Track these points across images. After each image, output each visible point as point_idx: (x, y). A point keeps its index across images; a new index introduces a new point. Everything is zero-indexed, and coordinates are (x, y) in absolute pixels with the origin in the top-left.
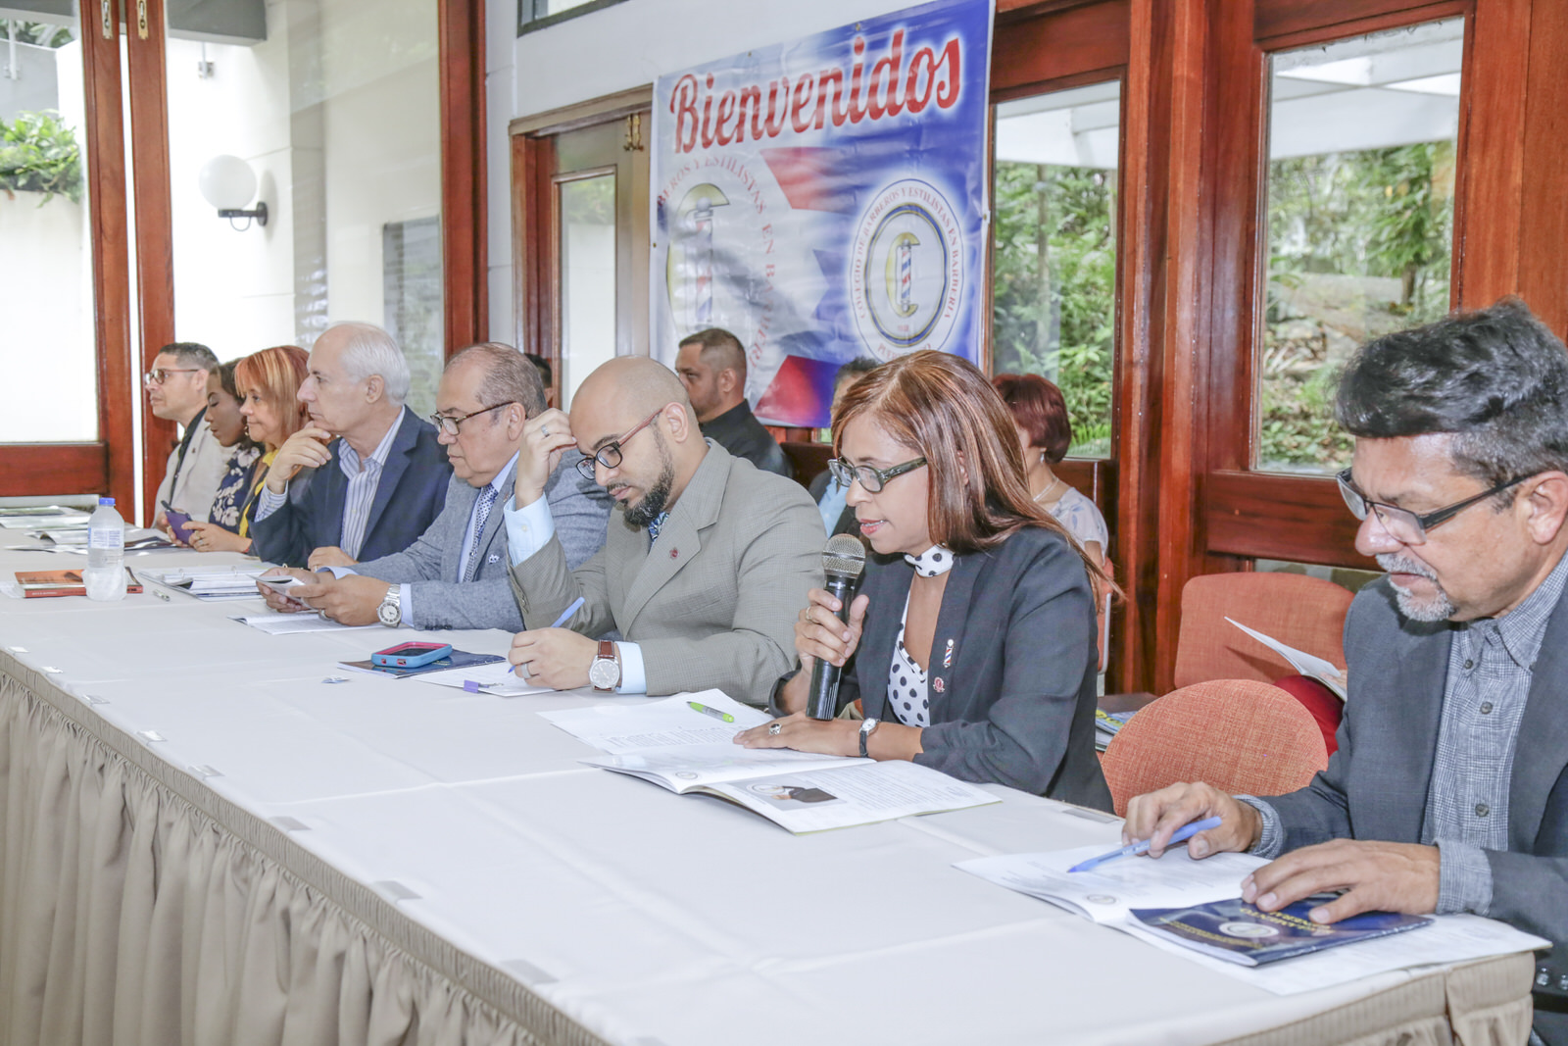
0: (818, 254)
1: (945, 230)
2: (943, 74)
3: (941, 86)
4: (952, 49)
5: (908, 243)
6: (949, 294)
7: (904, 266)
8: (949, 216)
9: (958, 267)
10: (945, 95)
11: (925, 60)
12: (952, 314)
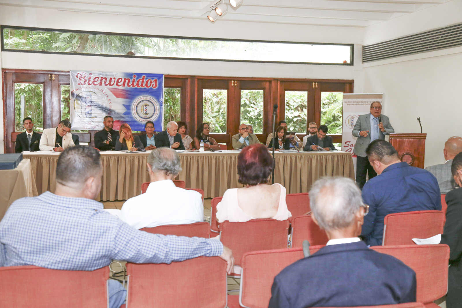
0: (123, 105)
1: (154, 104)
2: (154, 83)
3: (153, 85)
4: (156, 81)
5: (146, 105)
6: (156, 112)
7: (145, 108)
8: (155, 102)
9: (158, 109)
10: (154, 86)
11: (150, 81)
12: (156, 115)
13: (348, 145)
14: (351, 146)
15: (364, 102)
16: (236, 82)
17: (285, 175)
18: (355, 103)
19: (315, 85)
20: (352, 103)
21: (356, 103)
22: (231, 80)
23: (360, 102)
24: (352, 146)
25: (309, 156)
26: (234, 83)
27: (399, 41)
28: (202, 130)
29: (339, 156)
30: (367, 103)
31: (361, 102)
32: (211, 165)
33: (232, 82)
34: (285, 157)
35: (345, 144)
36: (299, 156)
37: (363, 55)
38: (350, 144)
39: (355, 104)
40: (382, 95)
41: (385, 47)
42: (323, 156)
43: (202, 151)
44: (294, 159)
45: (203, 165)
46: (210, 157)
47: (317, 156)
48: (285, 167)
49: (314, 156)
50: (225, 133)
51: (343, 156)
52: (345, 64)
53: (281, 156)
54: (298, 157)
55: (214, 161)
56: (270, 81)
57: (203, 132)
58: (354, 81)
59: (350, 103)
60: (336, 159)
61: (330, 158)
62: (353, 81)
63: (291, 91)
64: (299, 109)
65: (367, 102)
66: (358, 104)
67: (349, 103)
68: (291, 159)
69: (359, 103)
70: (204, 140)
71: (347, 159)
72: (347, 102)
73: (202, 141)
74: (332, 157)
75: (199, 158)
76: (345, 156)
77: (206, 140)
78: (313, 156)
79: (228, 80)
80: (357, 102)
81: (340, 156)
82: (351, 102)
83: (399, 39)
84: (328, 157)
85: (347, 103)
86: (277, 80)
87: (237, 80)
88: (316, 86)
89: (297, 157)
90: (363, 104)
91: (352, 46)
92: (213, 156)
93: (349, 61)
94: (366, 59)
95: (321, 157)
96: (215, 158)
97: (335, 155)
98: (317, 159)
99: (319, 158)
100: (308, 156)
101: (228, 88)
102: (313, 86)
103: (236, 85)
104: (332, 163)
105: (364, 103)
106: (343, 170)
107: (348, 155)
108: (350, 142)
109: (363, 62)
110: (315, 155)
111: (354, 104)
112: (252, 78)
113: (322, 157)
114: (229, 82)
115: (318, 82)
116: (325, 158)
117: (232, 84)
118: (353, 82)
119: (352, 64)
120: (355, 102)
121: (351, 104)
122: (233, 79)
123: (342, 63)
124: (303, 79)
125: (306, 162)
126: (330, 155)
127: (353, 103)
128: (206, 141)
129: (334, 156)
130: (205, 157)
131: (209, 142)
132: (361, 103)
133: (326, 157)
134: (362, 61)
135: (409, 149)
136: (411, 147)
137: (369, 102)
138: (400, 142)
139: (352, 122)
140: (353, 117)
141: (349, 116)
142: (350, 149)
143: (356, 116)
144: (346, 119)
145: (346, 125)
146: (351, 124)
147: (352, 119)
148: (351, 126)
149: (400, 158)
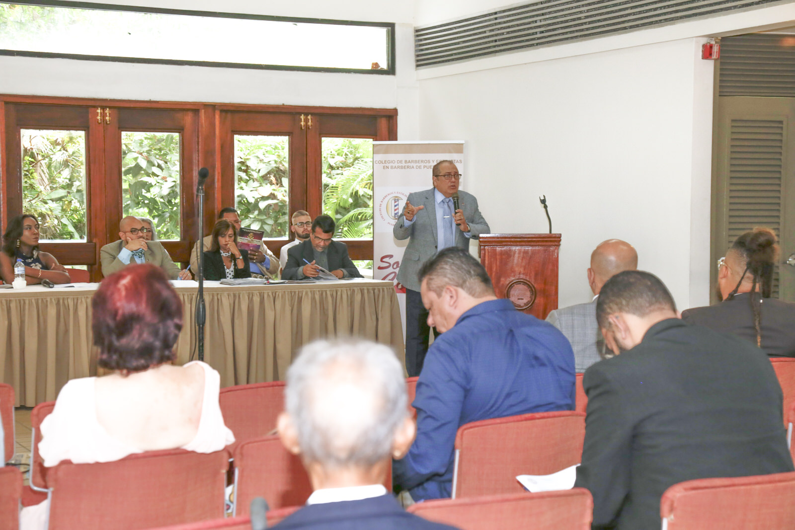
13: (388, 265)
14: (395, 266)
15: (422, 161)
16: (107, 111)
17: (236, 341)
18: (400, 165)
19: (306, 121)
20: (394, 165)
21: (404, 164)
22: (96, 107)
23: (412, 161)
24: (397, 266)
25: (295, 292)
26: (104, 115)
27: (496, 19)
28: (20, 234)
29: (366, 291)
30: (427, 164)
31: (416, 162)
32: (45, 322)
33: (99, 111)
34: (235, 296)
35: (382, 261)
36: (270, 294)
37: (416, 51)
38: (392, 261)
39: (402, 167)
40: (462, 144)
41: (465, 31)
42: (328, 293)
43: (20, 285)
44: (259, 300)
45: (22, 323)
46: (40, 301)
47: (313, 293)
48: (236, 321)
49: (306, 293)
50: (85, 241)
51: (374, 290)
52: (376, 70)
53: (226, 294)
54: (268, 295)
55: (52, 312)
56: (195, 109)
57: (23, 238)
58: (399, 111)
59: (390, 165)
60: (358, 297)
61: (345, 296)
62: (395, 111)
63: (248, 135)
64: (273, 178)
65: (425, 161)
66: (408, 167)
67: (387, 165)
68: (251, 301)
69: (409, 164)
70: (24, 258)
71: (383, 297)
72: (381, 162)
73: (20, 261)
74: (349, 293)
75: (13, 305)
76: (379, 291)
77: (30, 258)
78: (304, 293)
79: (88, 107)
80: (406, 162)
81: (368, 290)
82: (392, 162)
83: (496, 13)
84: (339, 293)
85: (382, 165)
86: (212, 107)
87: (110, 108)
88: (310, 123)
89: (266, 296)
90: (420, 167)
91: (391, 27)
92: (49, 299)
93: (384, 65)
94: (423, 60)
95: (322, 294)
96: (54, 302)
97: (356, 289)
98: (313, 299)
99: (317, 297)
100: (291, 292)
101: (88, 128)
102: (302, 123)
103: (107, 118)
104: (350, 308)
105: (422, 164)
106: (375, 323)
107: (385, 288)
108: (391, 256)
109: (418, 66)
110: (308, 290)
111: (398, 167)
112: (150, 102)
113: (324, 294)
114: (91, 110)
115: (312, 114)
116: (332, 296)
117: (99, 118)
118: (397, 114)
119: (391, 70)
120: (401, 162)
121: (392, 167)
122: (98, 104)
123: (369, 67)
124: (277, 107)
125: (288, 308)
126: (344, 290)
127: (396, 164)
128: (30, 261)
129: (354, 291)
130: (27, 302)
131: (40, 263)
132: (415, 165)
133: (335, 294)
134: (414, 64)
135: (524, 270)
136: (527, 267)
137: (433, 161)
138: (504, 255)
139: (395, 210)
140: (396, 197)
141: (389, 195)
142: (393, 274)
143: (403, 194)
144: (381, 203)
145: (382, 217)
146: (393, 215)
147: (395, 202)
148: (393, 218)
149: (506, 292)
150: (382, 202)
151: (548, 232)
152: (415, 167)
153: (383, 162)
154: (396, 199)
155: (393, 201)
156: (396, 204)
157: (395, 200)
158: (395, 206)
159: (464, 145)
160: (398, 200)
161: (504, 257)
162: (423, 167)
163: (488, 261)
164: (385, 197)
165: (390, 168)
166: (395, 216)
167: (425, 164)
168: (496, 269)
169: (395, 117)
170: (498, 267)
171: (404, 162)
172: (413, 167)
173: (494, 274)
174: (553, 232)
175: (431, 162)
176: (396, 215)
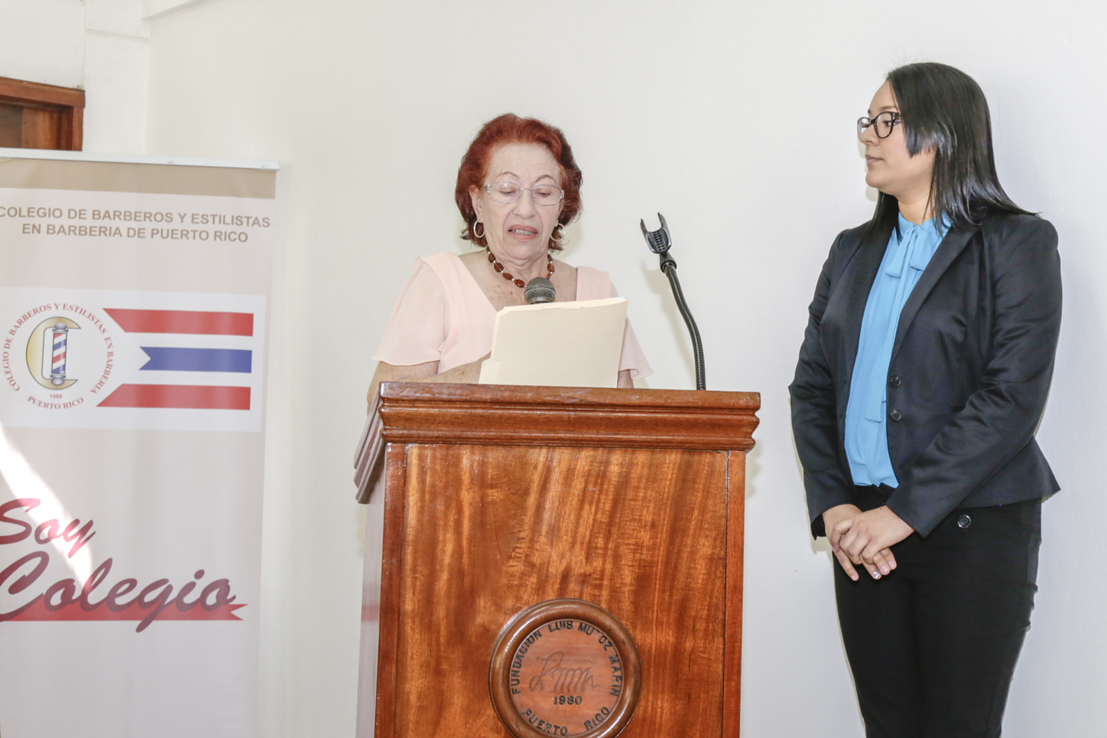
15: (148, 216)
18: (77, 222)
20: (57, 223)
21: (89, 222)
23: (117, 214)
30: (164, 226)
31: (127, 216)
39: (82, 231)
40: (273, 172)
58: (87, 95)
59: (44, 222)
62: (79, 95)
65: (169, 217)
66: (103, 231)
67: (36, 221)
69: (106, 223)
72: (18, 212)
80: (96, 214)
82: (51, 213)
85: (19, 222)
90: (139, 233)
105: (148, 226)
111: (72, 230)
118: (82, 105)
120: (80, 214)
121: (50, 229)
127: (65, 222)
132: (123, 225)
135: (588, 558)
136: (600, 542)
137: (182, 218)
138: (492, 486)
139: (55, 359)
140: (60, 319)
141: (36, 311)
142: (37, 561)
143: (83, 312)
144: (10, 336)
145: (11, 379)
146: (48, 373)
147: (55, 335)
148: (48, 383)
149: (499, 662)
150: (12, 332)
151: (689, 384)
152: (124, 233)
153: (24, 212)
154: (61, 325)
155: (50, 333)
156: (58, 340)
157: (56, 328)
158: (56, 347)
159: (278, 174)
160: (66, 329)
161: (494, 495)
162: (148, 233)
163: (421, 511)
164: (25, 318)
165: (44, 229)
166: (53, 379)
167: (159, 226)
168: (458, 552)
169: (75, 109)
170: (465, 543)
171: (89, 214)
172: (118, 232)
173: (445, 576)
174: (710, 386)
175: (176, 218)
176: (58, 376)
